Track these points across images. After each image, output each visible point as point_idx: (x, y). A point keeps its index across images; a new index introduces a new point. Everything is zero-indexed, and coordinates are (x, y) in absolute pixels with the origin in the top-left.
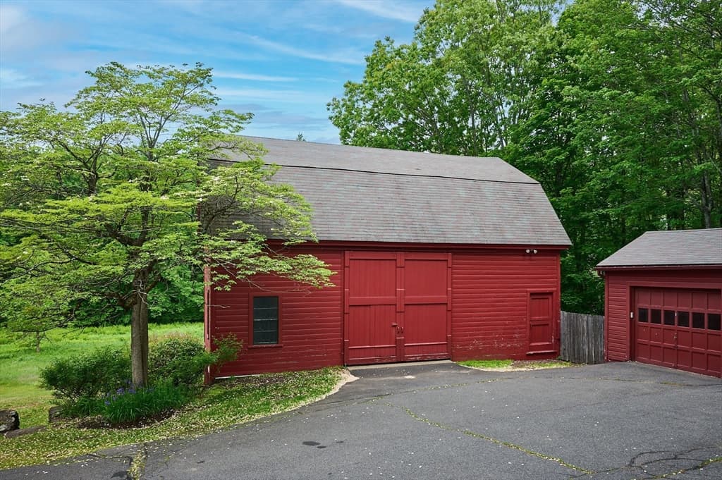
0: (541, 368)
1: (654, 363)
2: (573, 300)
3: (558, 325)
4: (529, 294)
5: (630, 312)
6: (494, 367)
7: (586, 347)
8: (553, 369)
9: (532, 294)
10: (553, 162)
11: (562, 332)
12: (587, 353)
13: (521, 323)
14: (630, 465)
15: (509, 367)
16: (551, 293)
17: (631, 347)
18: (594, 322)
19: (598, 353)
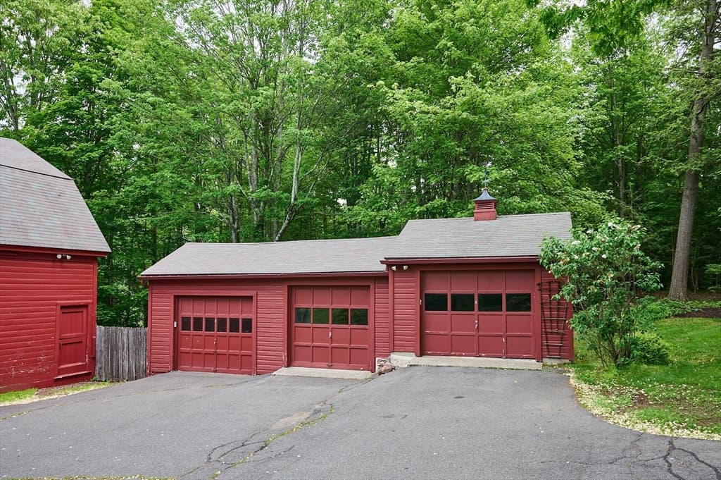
0: (76, 392)
1: (196, 370)
2: (105, 314)
3: (93, 342)
4: (59, 307)
5: (174, 321)
6: (13, 400)
7: (126, 363)
8: (91, 391)
9: (63, 307)
10: (85, 158)
11: (98, 349)
12: (127, 370)
13: (48, 343)
14: (208, 461)
15: (34, 396)
16: (86, 306)
17: (174, 357)
18: (135, 335)
19: (140, 367)
